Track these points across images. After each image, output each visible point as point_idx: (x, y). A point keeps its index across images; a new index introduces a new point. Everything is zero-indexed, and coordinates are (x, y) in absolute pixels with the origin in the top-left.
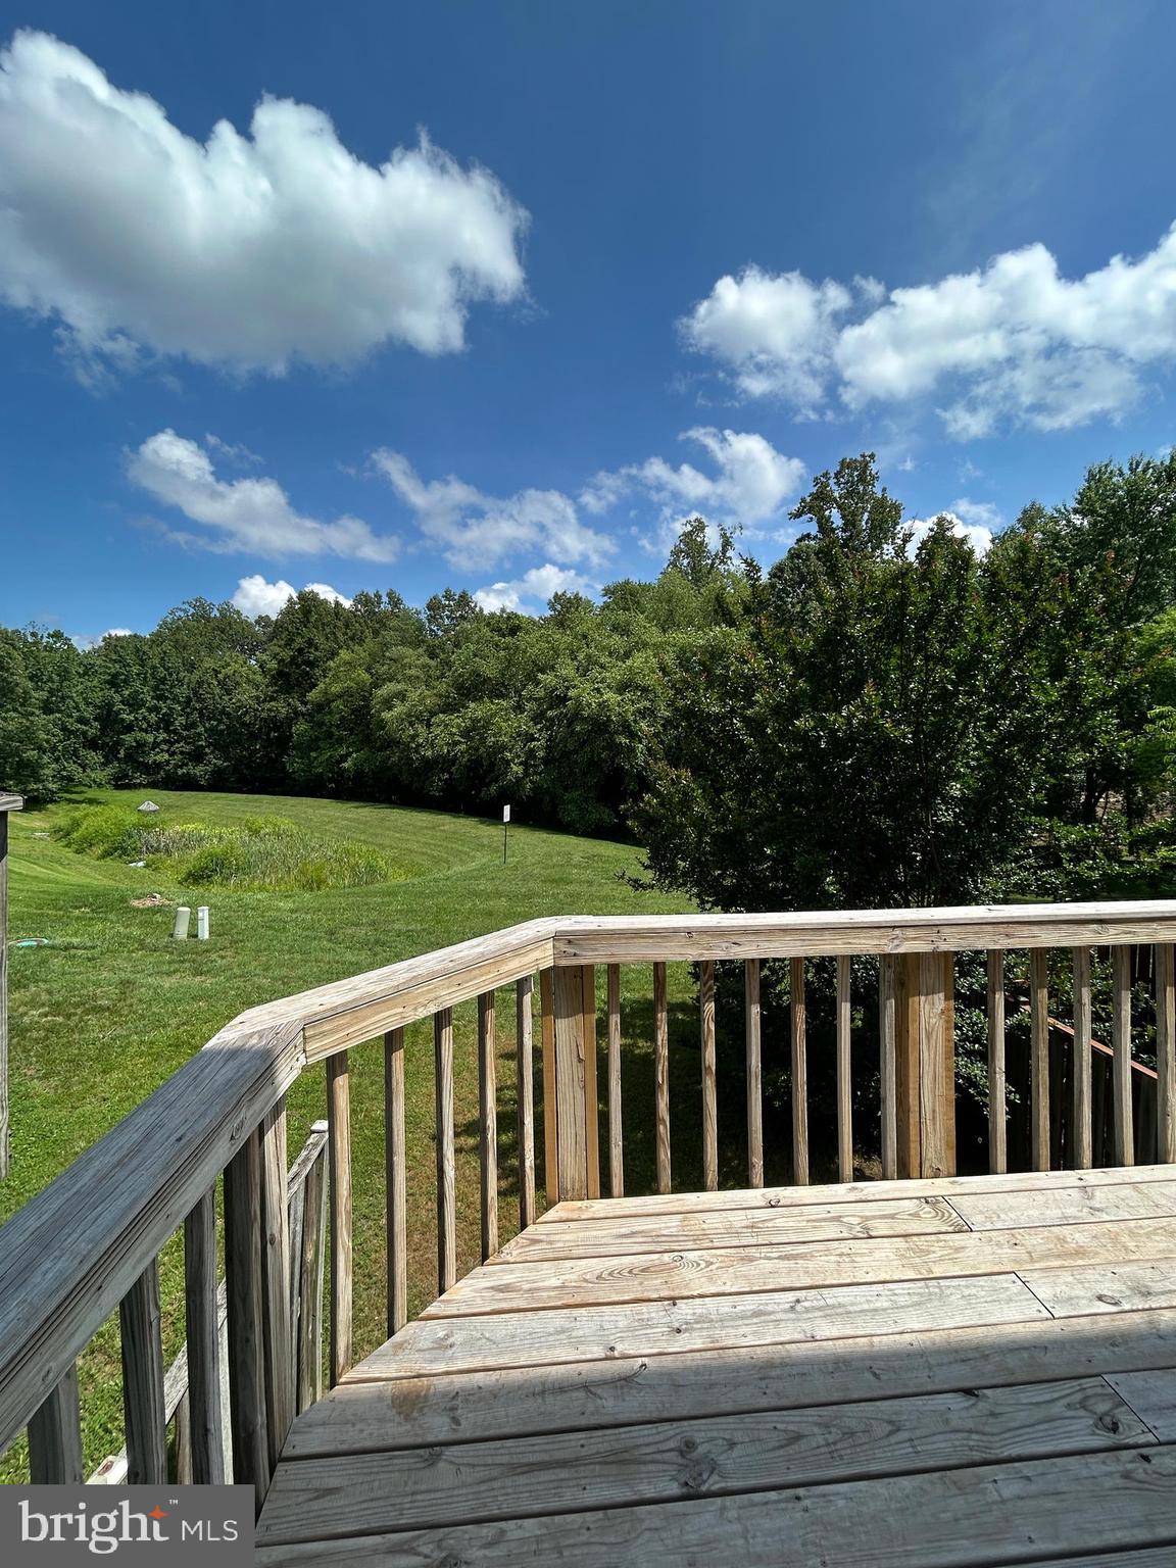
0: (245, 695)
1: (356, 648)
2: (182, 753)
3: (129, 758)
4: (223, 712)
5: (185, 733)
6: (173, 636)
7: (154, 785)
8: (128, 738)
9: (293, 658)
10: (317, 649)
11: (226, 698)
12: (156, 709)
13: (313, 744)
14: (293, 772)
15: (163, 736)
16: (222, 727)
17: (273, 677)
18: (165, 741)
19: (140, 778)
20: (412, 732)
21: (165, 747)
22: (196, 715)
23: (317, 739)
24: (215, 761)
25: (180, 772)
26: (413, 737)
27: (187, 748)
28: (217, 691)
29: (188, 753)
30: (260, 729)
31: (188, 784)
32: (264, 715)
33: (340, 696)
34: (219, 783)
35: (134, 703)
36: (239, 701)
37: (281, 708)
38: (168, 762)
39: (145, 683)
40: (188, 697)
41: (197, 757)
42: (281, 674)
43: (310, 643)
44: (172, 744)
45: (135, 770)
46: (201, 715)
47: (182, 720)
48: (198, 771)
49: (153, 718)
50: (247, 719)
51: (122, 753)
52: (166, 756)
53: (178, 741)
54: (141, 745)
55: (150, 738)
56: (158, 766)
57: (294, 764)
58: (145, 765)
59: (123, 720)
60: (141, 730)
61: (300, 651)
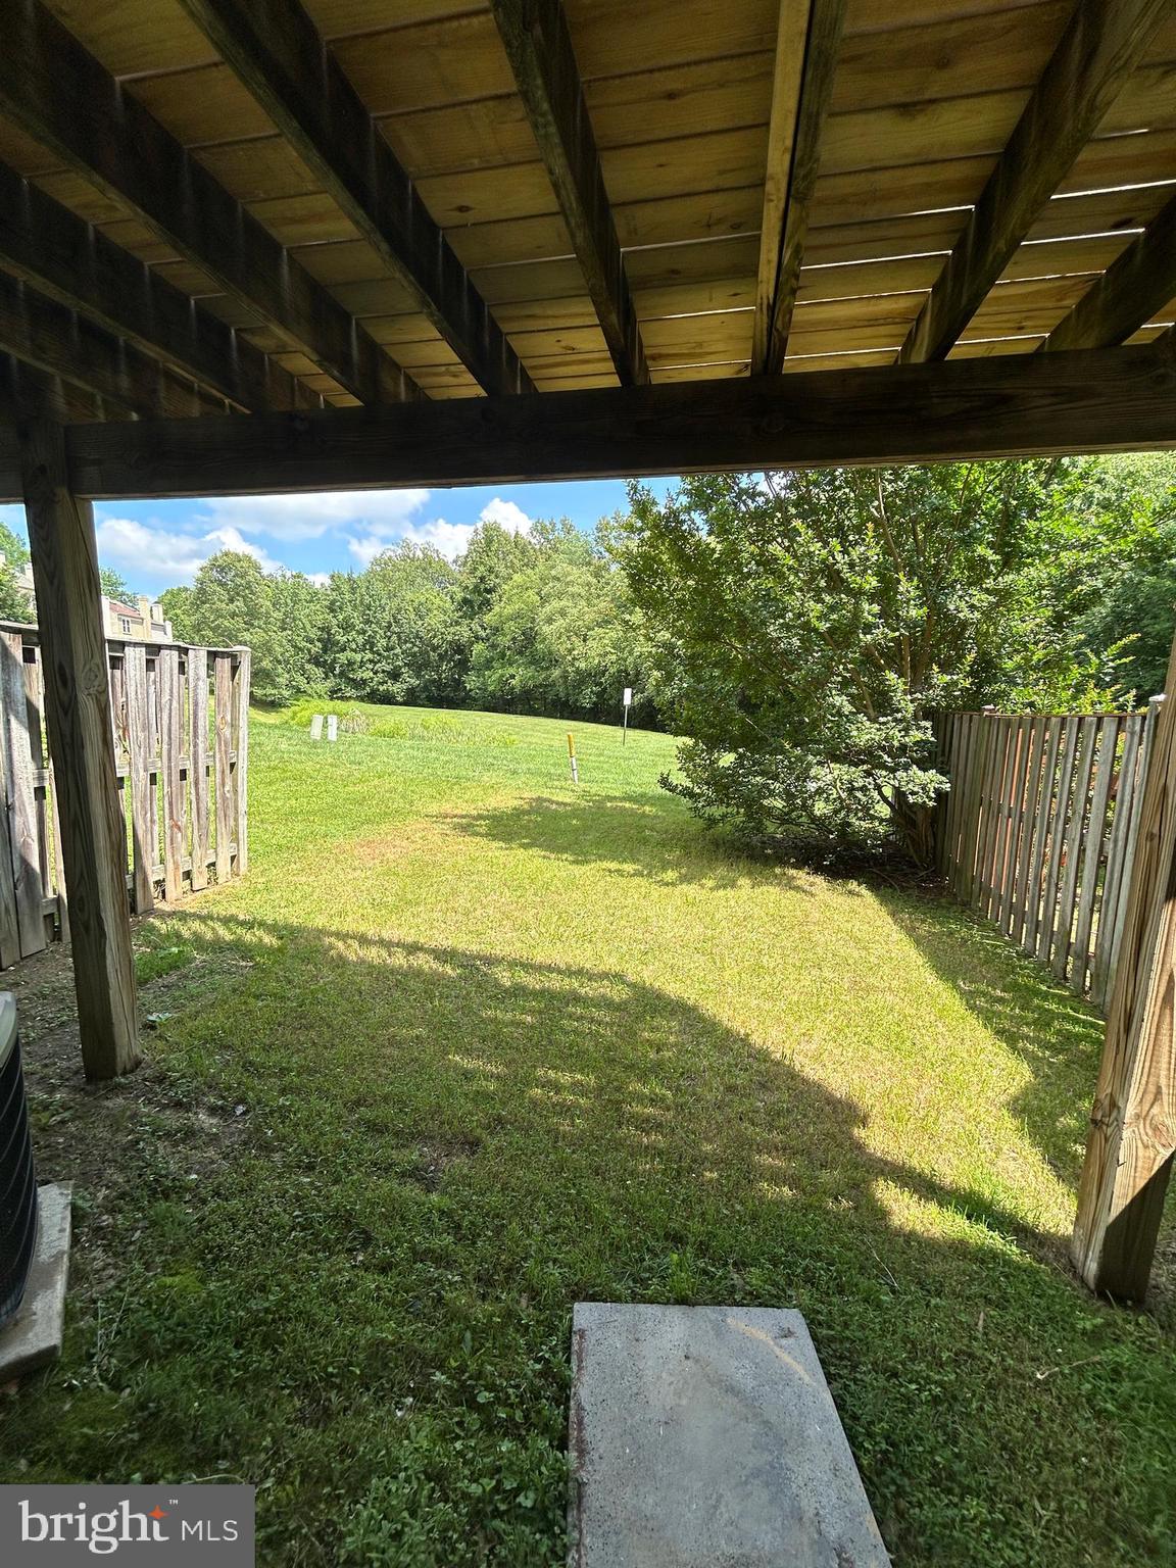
0: (435, 620)
1: (529, 571)
2: (383, 671)
3: (342, 674)
4: (417, 636)
5: (385, 654)
6: (383, 570)
7: (361, 699)
8: (342, 657)
9: (476, 587)
10: (497, 577)
11: (420, 623)
12: (364, 632)
13: (488, 664)
14: (471, 690)
15: (369, 656)
16: (416, 649)
17: (459, 604)
18: (371, 661)
19: (350, 692)
20: (569, 646)
21: (371, 667)
22: (395, 637)
23: (492, 659)
24: (410, 680)
25: (381, 688)
26: (570, 651)
27: (388, 668)
28: (413, 616)
29: (389, 672)
30: (446, 652)
31: (388, 699)
32: (449, 638)
33: (511, 618)
34: (412, 699)
35: (347, 627)
36: (429, 624)
37: (464, 632)
38: (372, 678)
39: (355, 607)
40: (389, 622)
41: (395, 675)
42: (465, 601)
43: (491, 570)
44: (376, 663)
45: (349, 685)
46: (399, 638)
47: (384, 642)
48: (396, 688)
49: (360, 640)
50: (435, 641)
51: (337, 672)
52: (371, 674)
53: (379, 661)
54: (350, 663)
55: (358, 657)
56: (364, 681)
57: (471, 682)
58: (353, 680)
59: (338, 642)
60: (352, 650)
61: (482, 579)
